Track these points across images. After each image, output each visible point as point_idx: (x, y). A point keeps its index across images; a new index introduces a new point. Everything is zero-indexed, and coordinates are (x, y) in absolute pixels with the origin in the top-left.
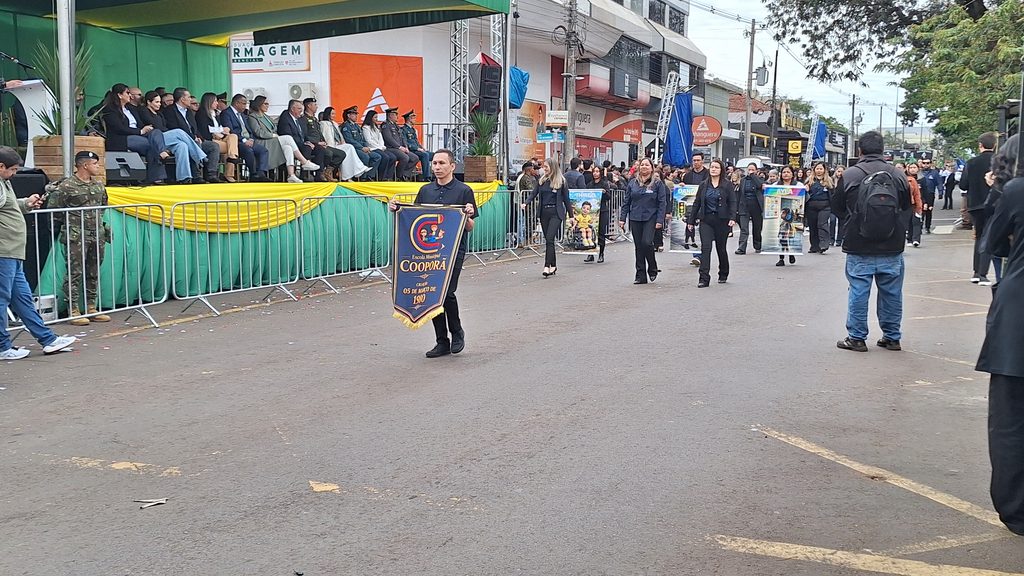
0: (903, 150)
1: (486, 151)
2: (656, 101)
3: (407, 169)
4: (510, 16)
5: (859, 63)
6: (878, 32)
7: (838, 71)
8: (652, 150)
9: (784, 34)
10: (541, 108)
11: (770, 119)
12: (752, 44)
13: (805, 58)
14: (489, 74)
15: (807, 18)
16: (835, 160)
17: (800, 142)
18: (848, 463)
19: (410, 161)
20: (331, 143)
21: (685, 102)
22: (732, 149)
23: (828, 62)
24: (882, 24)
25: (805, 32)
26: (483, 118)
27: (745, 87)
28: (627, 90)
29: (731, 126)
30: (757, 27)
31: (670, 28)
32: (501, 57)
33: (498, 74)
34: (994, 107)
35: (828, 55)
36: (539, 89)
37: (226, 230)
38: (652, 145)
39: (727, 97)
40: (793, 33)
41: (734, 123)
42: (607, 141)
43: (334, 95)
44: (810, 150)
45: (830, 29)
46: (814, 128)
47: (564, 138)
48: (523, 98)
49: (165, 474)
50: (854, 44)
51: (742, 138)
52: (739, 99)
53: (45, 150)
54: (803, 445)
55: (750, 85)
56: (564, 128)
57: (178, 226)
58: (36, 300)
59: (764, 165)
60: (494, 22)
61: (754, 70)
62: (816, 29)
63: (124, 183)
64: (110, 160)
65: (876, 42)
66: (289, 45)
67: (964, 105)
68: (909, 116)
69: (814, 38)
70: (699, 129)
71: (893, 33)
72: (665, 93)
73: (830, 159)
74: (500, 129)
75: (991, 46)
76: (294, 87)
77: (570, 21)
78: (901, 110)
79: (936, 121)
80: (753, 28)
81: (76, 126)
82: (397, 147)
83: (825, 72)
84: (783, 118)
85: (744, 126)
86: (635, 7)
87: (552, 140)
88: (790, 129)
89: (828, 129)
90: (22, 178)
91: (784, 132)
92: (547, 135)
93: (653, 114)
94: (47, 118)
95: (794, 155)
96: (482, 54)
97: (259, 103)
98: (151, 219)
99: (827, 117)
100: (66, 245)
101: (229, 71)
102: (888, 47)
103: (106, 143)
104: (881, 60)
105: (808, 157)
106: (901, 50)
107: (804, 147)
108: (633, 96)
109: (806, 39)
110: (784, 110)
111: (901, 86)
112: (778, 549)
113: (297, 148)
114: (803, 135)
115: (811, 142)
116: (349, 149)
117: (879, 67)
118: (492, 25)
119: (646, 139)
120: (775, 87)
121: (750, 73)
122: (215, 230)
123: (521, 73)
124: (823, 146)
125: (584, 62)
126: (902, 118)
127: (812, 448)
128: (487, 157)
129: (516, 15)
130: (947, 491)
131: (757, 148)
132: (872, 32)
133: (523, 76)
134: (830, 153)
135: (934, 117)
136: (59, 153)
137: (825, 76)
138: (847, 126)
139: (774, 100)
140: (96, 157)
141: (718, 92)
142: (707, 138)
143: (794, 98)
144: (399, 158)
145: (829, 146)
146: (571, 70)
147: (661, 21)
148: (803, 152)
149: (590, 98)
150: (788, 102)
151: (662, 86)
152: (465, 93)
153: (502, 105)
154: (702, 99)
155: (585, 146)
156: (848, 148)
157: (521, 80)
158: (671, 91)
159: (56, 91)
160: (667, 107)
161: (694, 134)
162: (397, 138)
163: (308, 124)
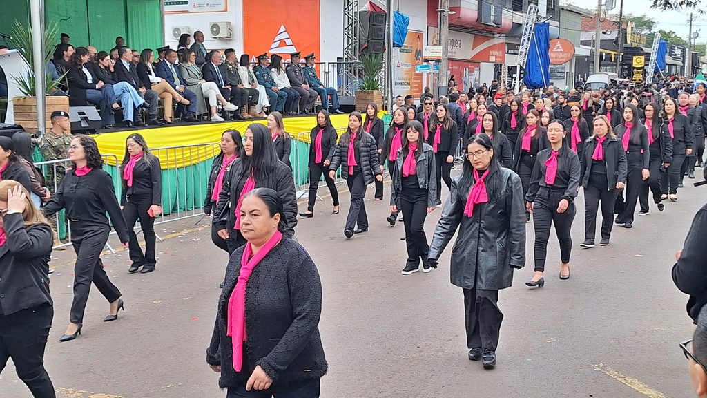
1: (373, 86)
2: (518, 26)
3: (308, 103)
8: (514, 75)
11: (617, 38)
14: (375, 19)
16: (673, 71)
17: (643, 58)
19: (311, 97)
20: (246, 85)
21: (543, 30)
22: (583, 65)
26: (371, 57)
27: (595, 11)
28: (492, 18)
29: (583, 43)
32: (385, 3)
33: (384, 19)
36: (418, 22)
38: (514, 69)
39: (578, 20)
41: (585, 41)
42: (475, 62)
44: (652, 64)
46: (656, 45)
47: (438, 67)
48: (404, 38)
51: (592, 54)
52: (590, 20)
53: (22, 109)
55: (599, 9)
56: (438, 61)
59: (612, 80)
63: (84, 131)
64: (74, 114)
70: (555, 50)
72: (527, 19)
73: (670, 70)
74: (386, 66)
82: (298, 85)
84: (629, 35)
85: (594, 44)
87: (426, 72)
88: (634, 45)
89: (668, 43)
91: (630, 48)
93: (515, 37)
94: (24, 82)
95: (638, 68)
96: (370, 2)
99: (667, 31)
103: (70, 101)
105: (650, 69)
107: (647, 60)
108: (498, 24)
110: (629, 29)
113: (219, 92)
114: (646, 50)
115: (653, 58)
116: (261, 89)
120: (621, 10)
123: (403, 17)
124: (663, 61)
128: (375, 91)
131: (606, 62)
133: (404, 20)
134: (670, 65)
136: (33, 111)
138: (686, 40)
139: (621, 20)
140: (67, 115)
141: (571, 16)
142: (562, 58)
143: (639, 16)
144: (302, 94)
145: (668, 59)
146: (444, 7)
148: (646, 65)
149: (461, 26)
150: (633, 20)
151: (524, 14)
152: (355, 36)
153: (386, 45)
154: (557, 24)
155: (457, 68)
156: (686, 59)
157: (403, 23)
158: (530, 21)
159: (30, 60)
160: (527, 34)
161: (550, 55)
162: (300, 77)
163: (228, 69)
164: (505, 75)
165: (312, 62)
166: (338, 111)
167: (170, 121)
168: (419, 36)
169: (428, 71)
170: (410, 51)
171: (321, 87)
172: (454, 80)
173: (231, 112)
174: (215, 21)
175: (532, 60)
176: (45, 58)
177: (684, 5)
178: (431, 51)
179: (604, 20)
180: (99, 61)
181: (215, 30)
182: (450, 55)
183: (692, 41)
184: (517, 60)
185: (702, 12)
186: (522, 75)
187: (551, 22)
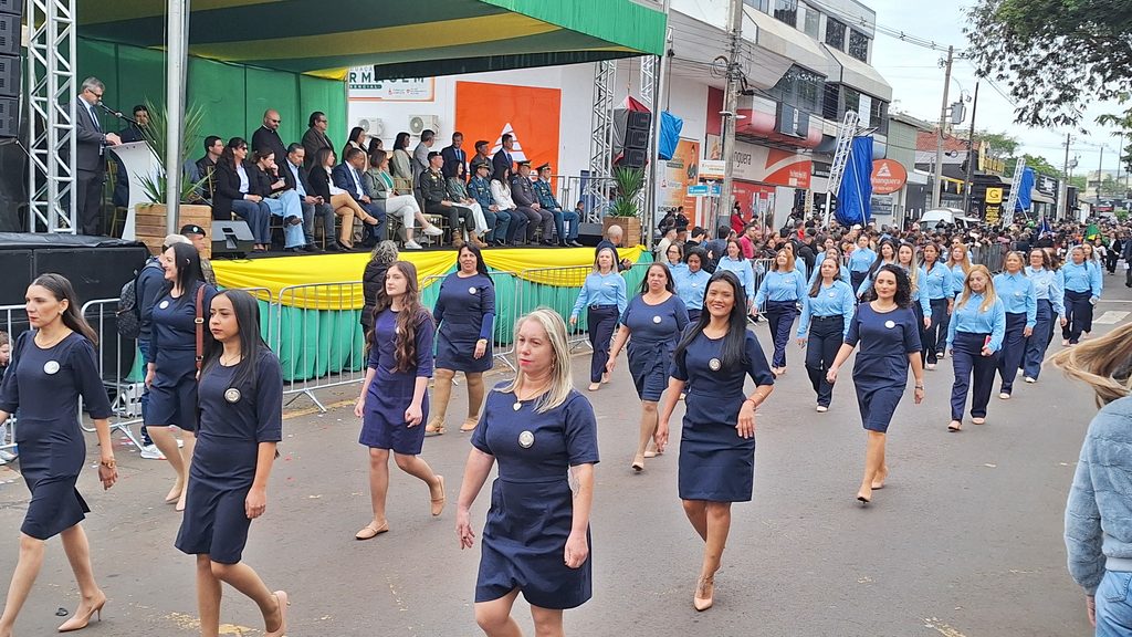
0: (1126, 200)
1: (628, 211)
2: (830, 139)
4: (664, 55)
8: (823, 206)
9: (988, 69)
11: (966, 162)
12: (948, 75)
14: (636, 121)
15: (1015, 50)
16: (1041, 213)
17: (1000, 191)
19: (543, 221)
21: (864, 147)
22: (918, 196)
23: (1040, 105)
24: (1106, 60)
25: (1014, 67)
26: (627, 172)
27: (937, 125)
28: (795, 127)
29: (918, 166)
30: (954, 55)
31: (853, 53)
32: (651, 100)
33: (647, 121)
36: (694, 127)
37: (337, 307)
38: (823, 199)
39: (913, 135)
40: (1001, 69)
41: (921, 164)
42: (770, 184)
44: (1012, 200)
46: (1018, 174)
47: (719, 190)
48: (674, 148)
51: (931, 182)
52: (928, 137)
53: (147, 220)
55: (943, 123)
56: (720, 181)
57: (284, 303)
58: (131, 388)
59: (956, 219)
60: (645, 64)
61: (949, 106)
63: (229, 256)
64: (216, 231)
69: (1023, 73)
70: (880, 174)
72: (843, 130)
74: (647, 184)
77: (732, 51)
80: (950, 56)
82: (527, 205)
83: (1036, 116)
84: (981, 159)
85: (933, 168)
86: (810, 29)
88: (989, 173)
89: (1036, 173)
90: (121, 252)
91: (983, 177)
92: (699, 188)
93: (825, 154)
94: (152, 186)
95: (992, 205)
96: (630, 98)
99: (1035, 156)
103: (212, 212)
105: (1010, 207)
107: (1006, 194)
108: (802, 134)
110: (982, 151)
113: (418, 209)
114: (1004, 180)
115: (1014, 191)
118: (643, 64)
119: (819, 185)
120: (973, 125)
121: (944, 109)
122: (324, 307)
123: (673, 119)
125: (745, 96)
126: (1126, 164)
128: (630, 219)
129: (671, 54)
131: (949, 194)
132: (1096, 69)
133: (675, 123)
134: (1037, 202)
136: (162, 224)
138: (1060, 169)
139: (972, 138)
140: (201, 232)
141: (904, 129)
142: (888, 185)
143: (996, 132)
144: (531, 218)
145: (1035, 195)
146: (731, 106)
148: (1004, 200)
149: (751, 136)
150: (989, 138)
151: (839, 124)
152: (608, 142)
153: (649, 156)
154: (884, 139)
155: (743, 192)
156: (1060, 196)
157: (673, 127)
158: (847, 134)
159: (163, 155)
160: (843, 151)
161: (873, 180)
162: (530, 195)
163: (431, 181)
164: (809, 204)
165: (547, 175)
166: (574, 242)
167: (349, 246)
168: (694, 147)
169: (705, 195)
170: (680, 166)
171: (558, 210)
172: (738, 209)
173: (433, 237)
174: (416, 113)
175: (848, 185)
177: (1059, 123)
178: (707, 167)
179: (948, 138)
180: (258, 160)
181: (416, 125)
182: (736, 174)
183: (1068, 171)
184: (828, 186)
185: (1085, 132)
186: (833, 207)
187: (876, 136)
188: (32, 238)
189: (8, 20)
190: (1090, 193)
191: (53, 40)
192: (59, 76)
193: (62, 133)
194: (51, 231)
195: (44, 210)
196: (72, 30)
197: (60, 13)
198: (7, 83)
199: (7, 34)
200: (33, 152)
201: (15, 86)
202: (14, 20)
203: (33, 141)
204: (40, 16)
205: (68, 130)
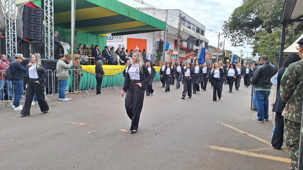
1: (160, 60)
2: (197, 50)
4: (166, 31)
5: (243, 43)
6: (248, 36)
7: (239, 44)
9: (226, 36)
10: (172, 51)
11: (223, 55)
12: (219, 38)
13: (231, 42)
14: (161, 43)
15: (231, 33)
18: (239, 131)
21: (204, 50)
22: (214, 61)
23: (236, 42)
24: (248, 34)
25: (231, 36)
26: (159, 53)
27: (217, 47)
28: (191, 47)
31: (201, 34)
32: (164, 40)
33: (163, 43)
34: (273, 53)
35: (236, 41)
36: (172, 47)
38: (196, 59)
39: (213, 49)
40: (229, 36)
41: (214, 55)
42: (186, 58)
43: (128, 47)
44: (231, 62)
45: (236, 35)
46: (232, 57)
47: (177, 57)
48: (168, 48)
49: (90, 126)
50: (242, 39)
51: (216, 58)
52: (216, 50)
53: (67, 57)
54: (229, 126)
55: (218, 47)
56: (177, 55)
60: (163, 32)
62: (234, 35)
63: (84, 64)
65: (247, 38)
66: (119, 36)
67: (267, 52)
68: (254, 55)
69: (233, 37)
70: (207, 56)
71: (251, 36)
72: (199, 48)
74: (163, 55)
75: (273, 39)
76: (119, 45)
77: (179, 32)
78: (252, 53)
79: (260, 56)
80: (219, 34)
81: (74, 52)
83: (236, 45)
84: (225, 54)
85: (217, 56)
86: (193, 29)
87: (174, 58)
88: (227, 57)
89: (235, 57)
93: (196, 52)
94: (68, 50)
95: (228, 62)
96: (160, 39)
97: (112, 48)
98: (89, 72)
99: (235, 54)
100: (74, 77)
101: (106, 41)
102: (250, 39)
103: (80, 56)
104: (248, 42)
105: (231, 63)
106: (253, 40)
107: (230, 61)
108: (192, 49)
109: (231, 37)
110: (226, 53)
111: (253, 48)
112: (222, 149)
113: (120, 58)
114: (230, 58)
115: (232, 60)
117: (248, 44)
119: (195, 58)
121: (218, 44)
123: (168, 43)
124: (234, 60)
125: (182, 41)
126: (252, 55)
127: (231, 127)
128: (160, 61)
129: (167, 31)
130: (261, 138)
132: (246, 36)
134: (236, 62)
135: (260, 55)
136: (70, 57)
137: (235, 45)
138: (240, 57)
139: (223, 50)
140: (79, 59)
141: (211, 48)
142: (208, 58)
145: (236, 61)
146: (179, 43)
147: (199, 32)
149: (183, 49)
150: (227, 51)
152: (156, 47)
153: (163, 50)
154: (207, 50)
155: (181, 59)
156: (240, 61)
160: (200, 51)
161: (205, 57)
164: (194, 61)
170: (169, 54)
175: (201, 57)
176: (74, 45)
178: (175, 53)
179: (219, 50)
182: (180, 56)
188: (45, 59)
189: (40, 18)
190: (246, 61)
191: (49, 22)
192: (50, 29)
193: (51, 40)
194: (49, 58)
195: (48, 55)
196: (53, 21)
197: (51, 17)
198: (40, 30)
199: (40, 20)
200: (45, 44)
201: (42, 31)
202: (42, 18)
203: (45, 42)
204: (47, 18)
205: (52, 40)
